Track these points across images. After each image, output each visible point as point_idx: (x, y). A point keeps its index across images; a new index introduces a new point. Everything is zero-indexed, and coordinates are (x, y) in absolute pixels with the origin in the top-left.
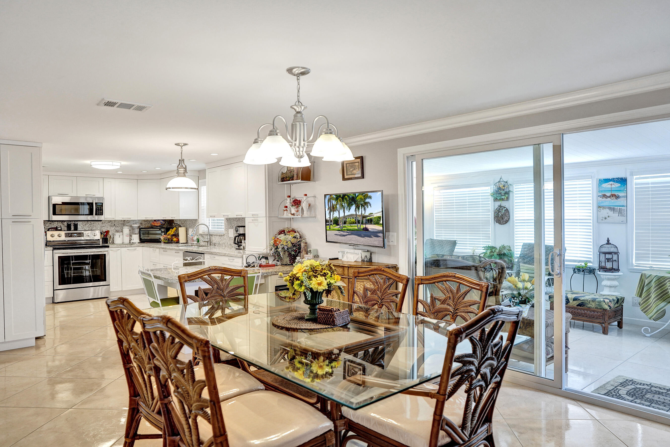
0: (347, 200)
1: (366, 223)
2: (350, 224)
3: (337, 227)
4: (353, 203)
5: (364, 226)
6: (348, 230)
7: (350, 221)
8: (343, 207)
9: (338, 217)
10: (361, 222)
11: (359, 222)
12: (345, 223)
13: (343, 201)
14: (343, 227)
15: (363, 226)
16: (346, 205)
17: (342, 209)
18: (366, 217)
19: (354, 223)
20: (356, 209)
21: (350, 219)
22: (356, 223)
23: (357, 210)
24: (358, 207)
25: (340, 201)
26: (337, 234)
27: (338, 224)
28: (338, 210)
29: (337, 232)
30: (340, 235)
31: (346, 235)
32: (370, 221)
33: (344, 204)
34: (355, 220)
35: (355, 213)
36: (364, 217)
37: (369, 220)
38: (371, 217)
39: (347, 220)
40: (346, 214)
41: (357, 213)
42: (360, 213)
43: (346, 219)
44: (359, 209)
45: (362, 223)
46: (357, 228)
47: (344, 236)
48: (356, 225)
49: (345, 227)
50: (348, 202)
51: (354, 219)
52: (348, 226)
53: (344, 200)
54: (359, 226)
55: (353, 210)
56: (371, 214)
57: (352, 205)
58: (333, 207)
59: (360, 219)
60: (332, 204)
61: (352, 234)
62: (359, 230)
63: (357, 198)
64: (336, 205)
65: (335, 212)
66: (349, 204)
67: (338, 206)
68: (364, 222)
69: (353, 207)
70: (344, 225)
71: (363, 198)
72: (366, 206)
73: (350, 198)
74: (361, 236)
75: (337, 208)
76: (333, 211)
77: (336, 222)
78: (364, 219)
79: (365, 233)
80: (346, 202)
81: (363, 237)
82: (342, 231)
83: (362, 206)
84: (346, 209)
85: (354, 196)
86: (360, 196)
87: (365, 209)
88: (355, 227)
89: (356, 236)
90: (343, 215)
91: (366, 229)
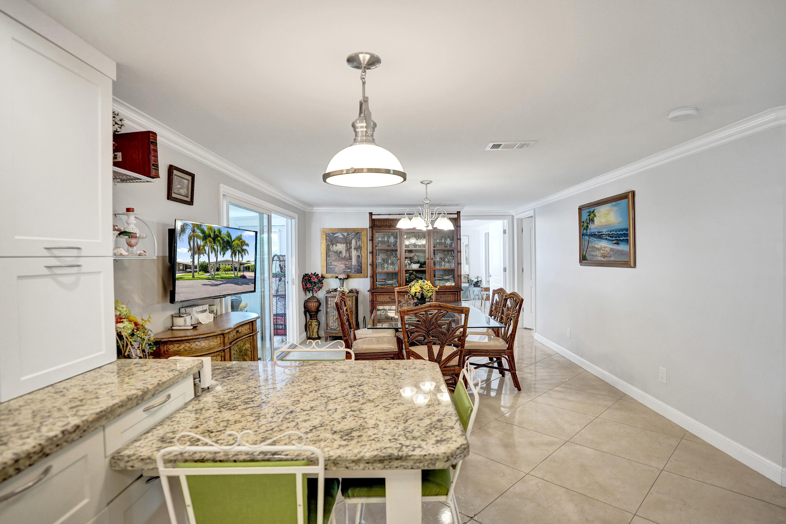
0: (220, 243)
1: (243, 271)
2: (225, 271)
3: (207, 275)
4: (228, 247)
5: (242, 274)
6: (222, 278)
7: (225, 267)
8: (215, 250)
9: (207, 261)
10: (238, 269)
11: (236, 269)
12: (218, 270)
13: (215, 243)
14: (215, 275)
15: (240, 274)
16: (219, 248)
17: (213, 253)
18: (243, 264)
19: (229, 270)
20: (232, 254)
21: (224, 266)
22: (232, 270)
23: (233, 256)
24: (234, 253)
25: (210, 242)
26: (206, 284)
27: (208, 272)
28: (207, 252)
29: (207, 282)
30: (210, 285)
32: (247, 269)
33: (216, 247)
34: (232, 267)
35: (231, 259)
36: (241, 264)
37: (246, 267)
38: (248, 265)
39: (221, 267)
40: (219, 260)
41: (234, 259)
42: (237, 260)
43: (219, 265)
44: (235, 255)
45: (240, 271)
46: (233, 276)
47: (217, 285)
48: (232, 272)
49: (218, 275)
50: (222, 245)
51: (230, 266)
52: (222, 274)
53: (217, 242)
54: (236, 274)
56: (249, 261)
57: (227, 249)
58: (199, 249)
59: (237, 266)
60: (196, 244)
61: (227, 283)
62: (236, 278)
63: (234, 243)
64: (204, 246)
65: (202, 255)
66: (223, 249)
67: (207, 248)
68: (242, 269)
69: (229, 253)
70: (216, 273)
71: (240, 244)
72: (243, 253)
73: (225, 242)
74: (239, 285)
75: (205, 250)
76: (199, 254)
77: (204, 268)
78: (242, 266)
79: (242, 281)
80: (218, 244)
81: (241, 285)
82: (213, 279)
83: (239, 253)
84: (219, 253)
85: (230, 240)
86: (237, 242)
87: (242, 256)
88: (231, 274)
89: (233, 285)
90: (215, 260)
91: (244, 277)
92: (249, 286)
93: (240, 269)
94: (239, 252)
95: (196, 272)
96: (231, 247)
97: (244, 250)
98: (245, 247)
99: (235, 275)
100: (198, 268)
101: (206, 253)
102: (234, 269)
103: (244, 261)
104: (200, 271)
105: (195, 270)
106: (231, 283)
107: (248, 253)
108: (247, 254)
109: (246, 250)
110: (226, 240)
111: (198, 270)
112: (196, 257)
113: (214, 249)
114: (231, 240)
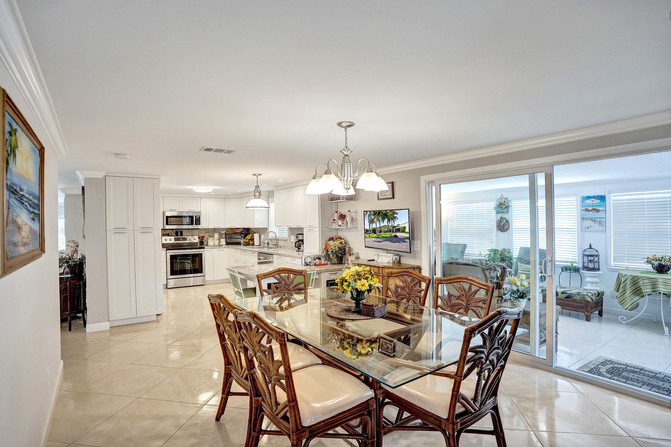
1: (396, 232)
2: (384, 232)
3: (375, 235)
5: (394, 234)
6: (383, 237)
9: (375, 227)
11: (390, 231)
12: (380, 232)
14: (379, 235)
16: (381, 219)
17: (378, 222)
19: (387, 232)
21: (384, 229)
22: (388, 232)
24: (389, 220)
25: (377, 216)
26: (375, 241)
27: (375, 233)
29: (375, 239)
30: (377, 241)
31: (382, 241)
32: (398, 230)
33: (379, 218)
35: (387, 224)
36: (394, 227)
37: (397, 229)
38: (398, 227)
39: (382, 230)
40: (381, 226)
41: (389, 224)
42: (391, 224)
44: (390, 221)
45: (393, 232)
46: (389, 236)
47: (380, 242)
49: (381, 235)
50: (382, 217)
51: (387, 229)
52: (383, 235)
54: (391, 234)
55: (385, 223)
57: (385, 219)
59: (391, 228)
62: (391, 237)
67: (375, 220)
68: (394, 231)
69: (386, 220)
72: (394, 220)
74: (393, 242)
77: (374, 231)
78: (394, 229)
79: (395, 240)
80: (380, 216)
81: (394, 242)
82: (378, 238)
84: (381, 222)
87: (394, 221)
88: (388, 235)
89: (389, 242)
91: (396, 236)
93: (393, 230)
94: (392, 219)
95: (371, 233)
96: (387, 217)
97: (395, 218)
98: (395, 215)
101: (375, 222)
103: (396, 225)
106: (388, 241)
108: (397, 220)
109: (396, 217)
111: (371, 232)
112: (371, 225)
113: (379, 219)
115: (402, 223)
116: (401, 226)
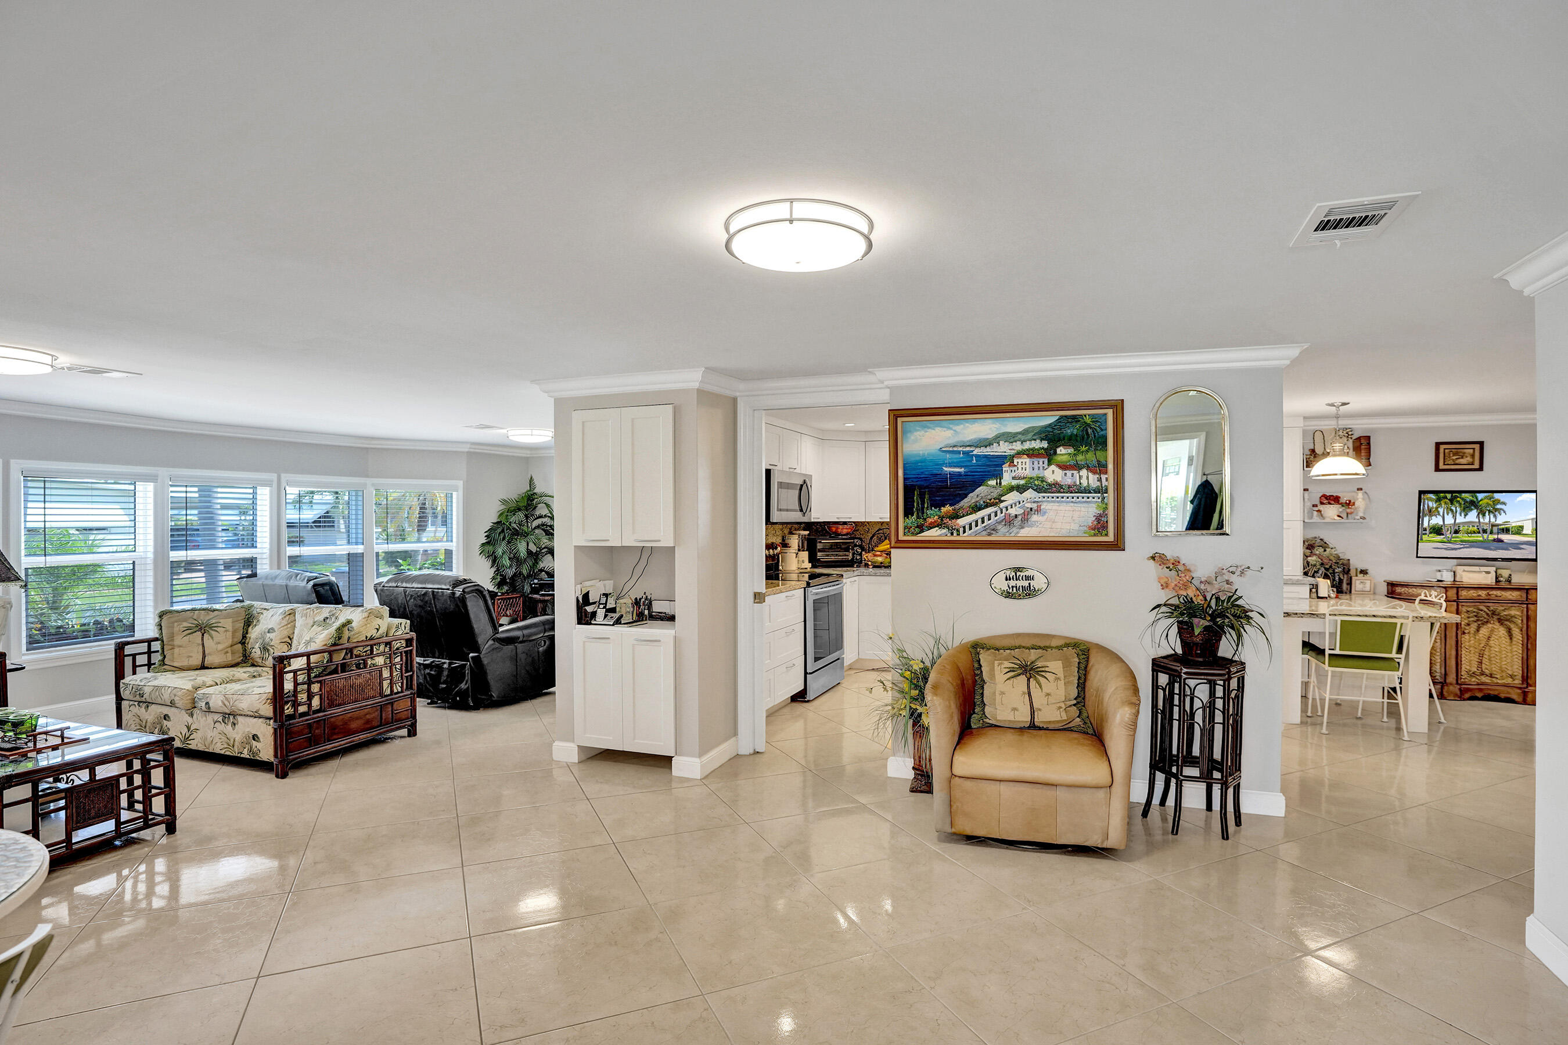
0: (1460, 504)
3: (1440, 538)
4: (1473, 507)
5: (1496, 537)
6: (1462, 541)
7: (1468, 530)
9: (1442, 523)
10: (1489, 531)
11: (1485, 531)
12: (1456, 532)
13: (1452, 504)
14: (1452, 537)
15: (1491, 537)
16: (1458, 509)
17: (1450, 514)
18: (1498, 526)
19: (1474, 532)
20: (1478, 514)
21: (1466, 528)
22: (1479, 533)
23: (1481, 516)
25: (1445, 503)
27: (1440, 534)
28: (1442, 514)
29: (1439, 545)
30: (1444, 549)
31: (1460, 548)
32: (1506, 531)
33: (1454, 509)
34: (1478, 529)
35: (1477, 520)
36: (1493, 526)
37: (1503, 529)
38: (1506, 526)
39: (1462, 529)
40: (1457, 521)
41: (1481, 520)
42: (1487, 520)
43: (1460, 527)
44: (1484, 515)
45: (1491, 533)
46: (1481, 539)
48: (1479, 535)
50: (1463, 506)
51: (1475, 528)
53: (1455, 503)
54: (1485, 537)
55: (1473, 516)
57: (1472, 510)
58: (1430, 511)
59: (1488, 528)
60: (1426, 506)
61: (1471, 547)
62: (1484, 542)
63: (1481, 503)
64: (1437, 508)
65: (1434, 518)
66: (1464, 509)
67: (1441, 510)
70: (1454, 535)
71: (1491, 503)
73: (1467, 502)
74: (1491, 550)
75: (1438, 512)
76: (1431, 516)
80: (1457, 505)
82: (1450, 543)
83: (1489, 513)
84: (1458, 514)
85: (1475, 500)
86: (1486, 501)
87: (1495, 516)
88: (1479, 537)
90: (1453, 522)
91: (1500, 541)
92: (1510, 552)
94: (1490, 511)
96: (1477, 507)
98: (1499, 506)
99: (1483, 537)
100: (1428, 530)
101: (1439, 514)
102: (1481, 531)
103: (1499, 521)
104: (1430, 533)
105: (1424, 532)
107: (1505, 512)
108: (1503, 514)
110: (1468, 500)
111: (1427, 532)
114: (1477, 499)
115: (1515, 520)
116: (1514, 525)
